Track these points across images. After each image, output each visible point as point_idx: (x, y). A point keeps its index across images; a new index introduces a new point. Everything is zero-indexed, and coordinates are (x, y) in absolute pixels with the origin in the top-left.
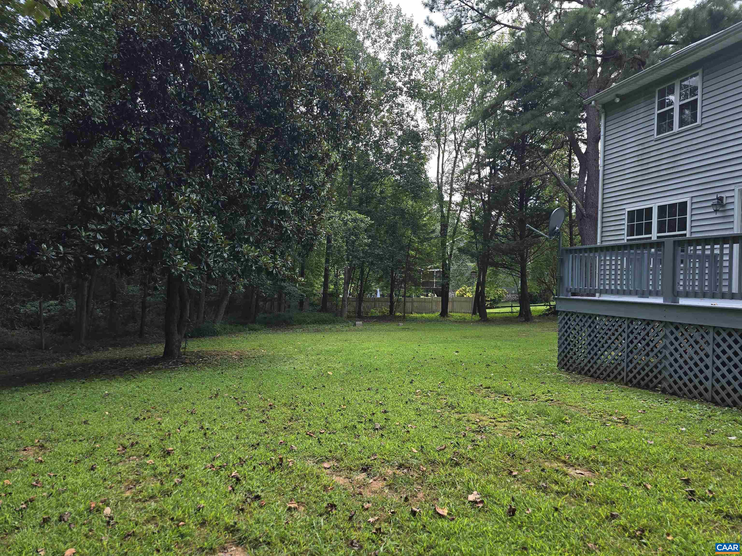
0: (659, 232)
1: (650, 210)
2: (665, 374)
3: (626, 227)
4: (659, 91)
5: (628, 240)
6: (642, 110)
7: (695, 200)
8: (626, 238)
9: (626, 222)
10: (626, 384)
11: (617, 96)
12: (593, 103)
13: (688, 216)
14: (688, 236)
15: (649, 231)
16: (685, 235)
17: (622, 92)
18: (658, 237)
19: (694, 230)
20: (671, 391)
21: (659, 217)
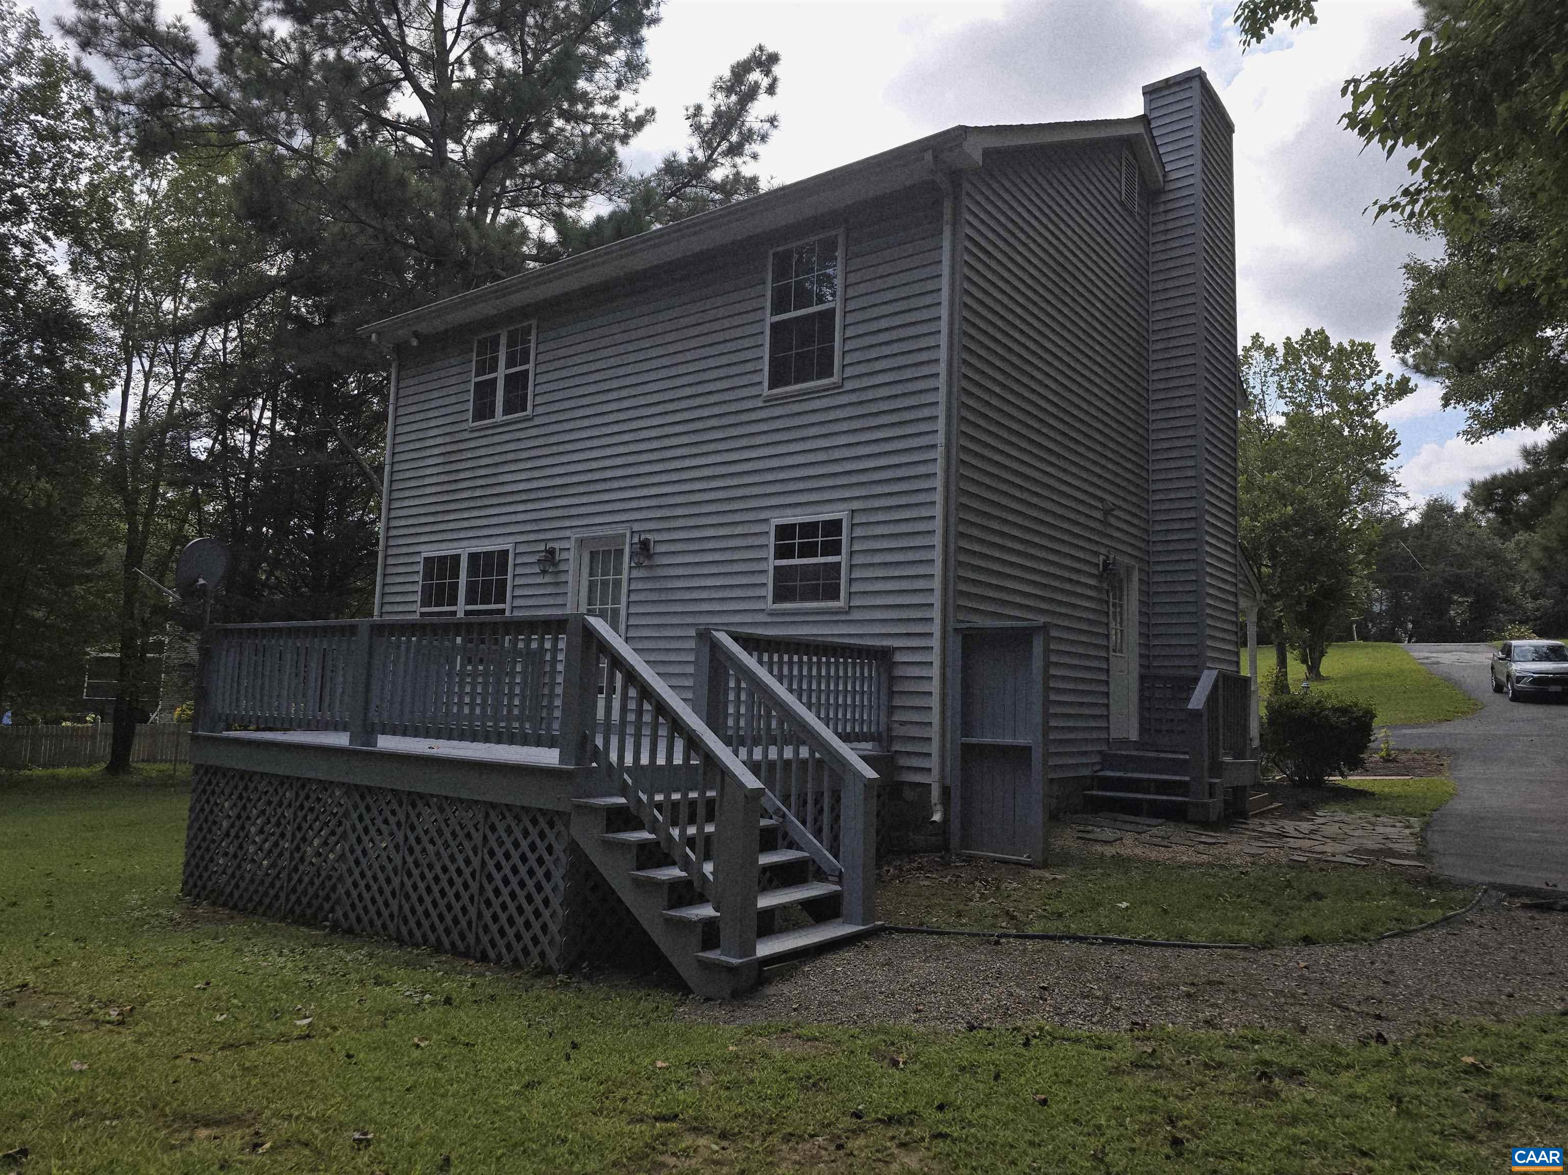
0: (467, 603)
1: (457, 558)
2: (341, 890)
3: (419, 588)
4: (479, 342)
5: (422, 614)
6: (453, 371)
7: (521, 549)
8: (418, 608)
9: (419, 578)
10: (283, 919)
11: (416, 334)
12: (374, 336)
13: (509, 577)
14: (507, 614)
15: (453, 601)
16: (503, 611)
17: (423, 327)
18: (467, 613)
19: (517, 603)
20: (345, 926)
21: (469, 574)
